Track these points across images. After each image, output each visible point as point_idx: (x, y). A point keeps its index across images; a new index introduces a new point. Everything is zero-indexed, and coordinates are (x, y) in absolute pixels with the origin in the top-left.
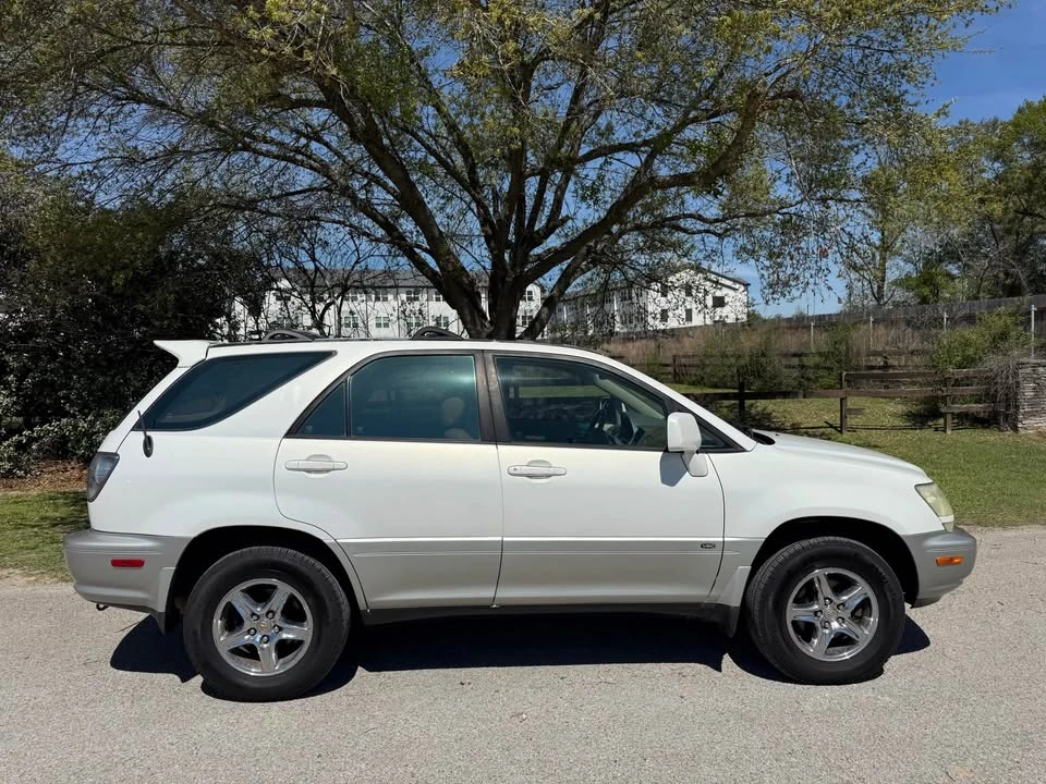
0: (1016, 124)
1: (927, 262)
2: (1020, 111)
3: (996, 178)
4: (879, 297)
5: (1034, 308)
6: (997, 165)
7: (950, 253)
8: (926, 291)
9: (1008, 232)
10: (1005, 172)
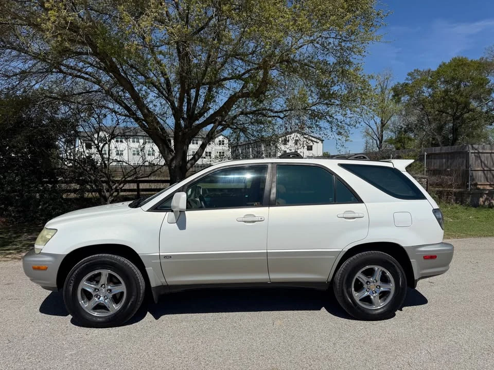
0: (438, 72)
1: (400, 132)
2: (440, 66)
3: (430, 96)
4: (380, 147)
5: (426, 154)
6: (430, 90)
7: (409, 129)
8: (399, 145)
9: (435, 119)
10: (433, 93)
